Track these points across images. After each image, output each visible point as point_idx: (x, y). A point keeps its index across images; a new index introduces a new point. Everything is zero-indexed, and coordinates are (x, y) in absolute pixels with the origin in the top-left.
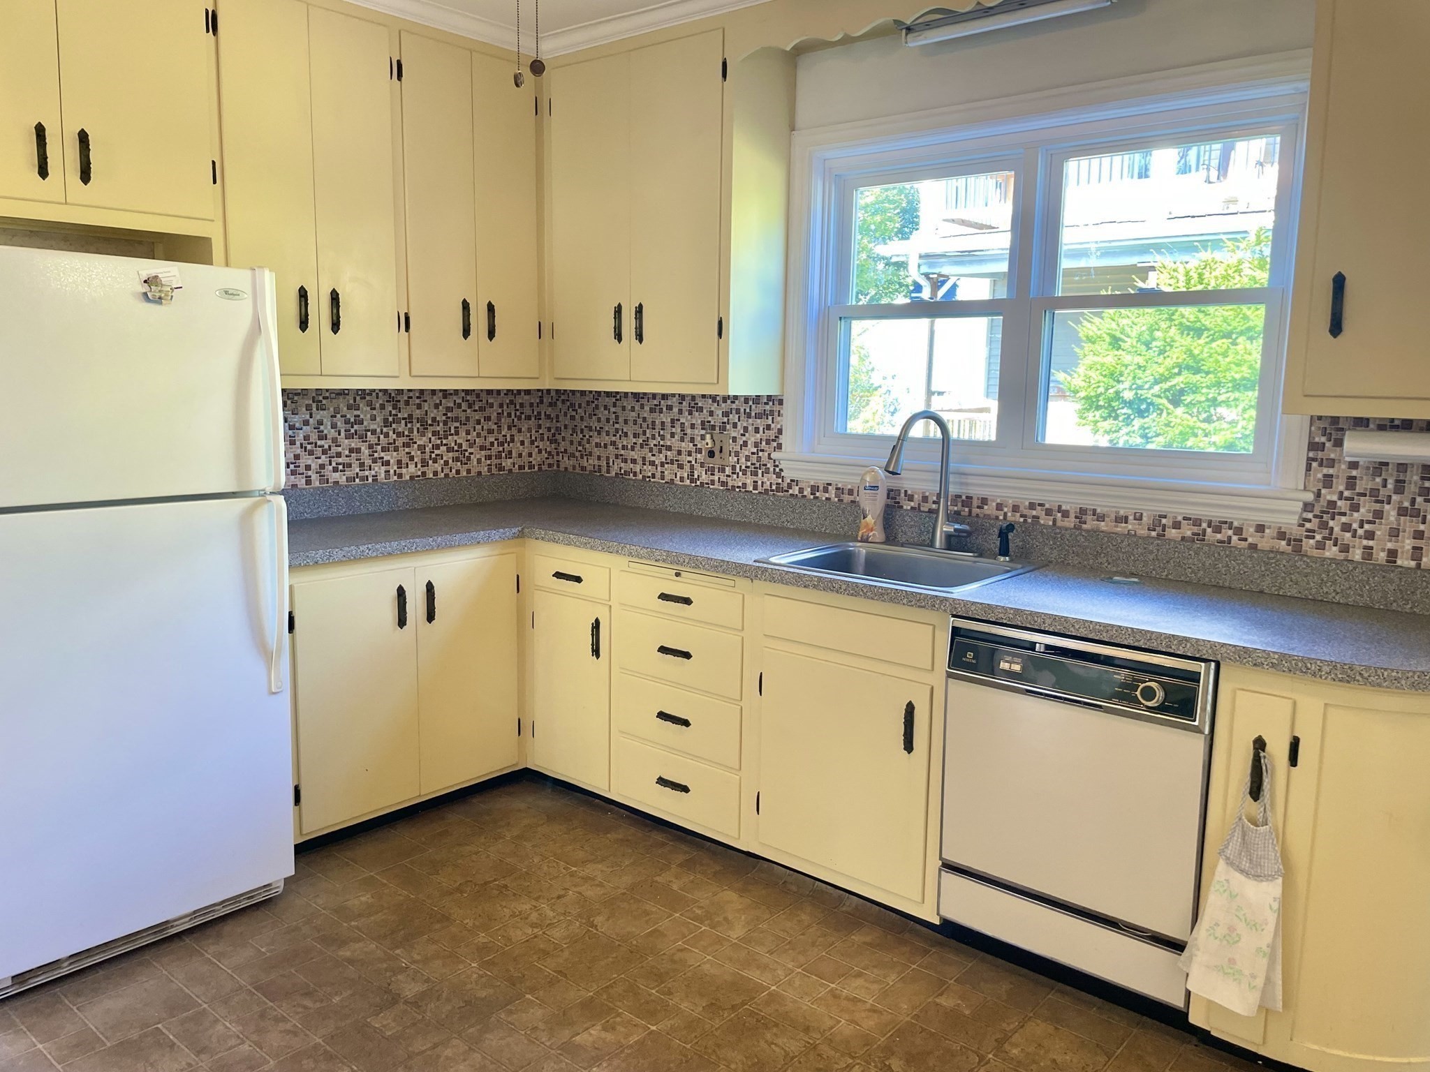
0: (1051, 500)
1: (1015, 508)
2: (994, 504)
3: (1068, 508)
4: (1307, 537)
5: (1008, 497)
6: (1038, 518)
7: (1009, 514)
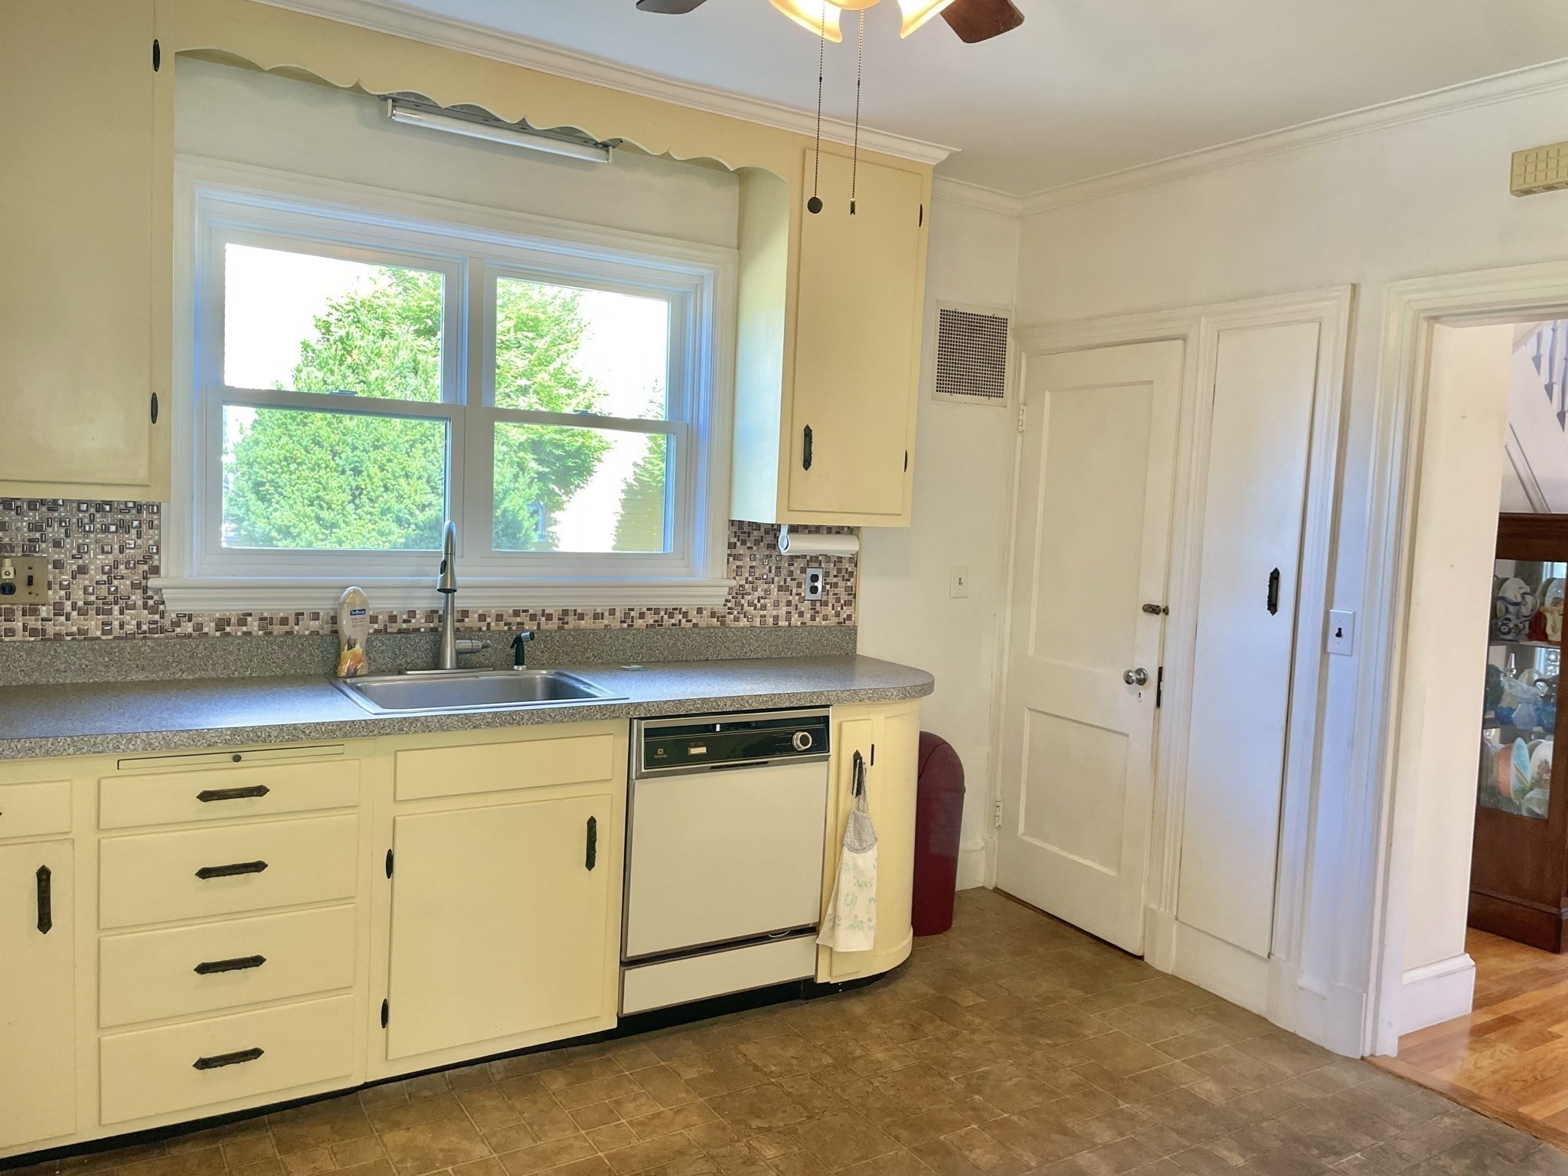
0: (534, 606)
1: (499, 617)
2: (476, 616)
3: (551, 612)
4: (729, 613)
5: (491, 607)
6: (523, 624)
7: (493, 624)
